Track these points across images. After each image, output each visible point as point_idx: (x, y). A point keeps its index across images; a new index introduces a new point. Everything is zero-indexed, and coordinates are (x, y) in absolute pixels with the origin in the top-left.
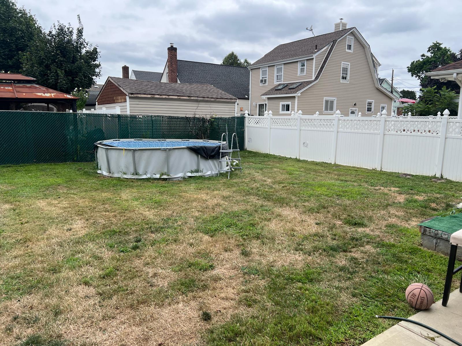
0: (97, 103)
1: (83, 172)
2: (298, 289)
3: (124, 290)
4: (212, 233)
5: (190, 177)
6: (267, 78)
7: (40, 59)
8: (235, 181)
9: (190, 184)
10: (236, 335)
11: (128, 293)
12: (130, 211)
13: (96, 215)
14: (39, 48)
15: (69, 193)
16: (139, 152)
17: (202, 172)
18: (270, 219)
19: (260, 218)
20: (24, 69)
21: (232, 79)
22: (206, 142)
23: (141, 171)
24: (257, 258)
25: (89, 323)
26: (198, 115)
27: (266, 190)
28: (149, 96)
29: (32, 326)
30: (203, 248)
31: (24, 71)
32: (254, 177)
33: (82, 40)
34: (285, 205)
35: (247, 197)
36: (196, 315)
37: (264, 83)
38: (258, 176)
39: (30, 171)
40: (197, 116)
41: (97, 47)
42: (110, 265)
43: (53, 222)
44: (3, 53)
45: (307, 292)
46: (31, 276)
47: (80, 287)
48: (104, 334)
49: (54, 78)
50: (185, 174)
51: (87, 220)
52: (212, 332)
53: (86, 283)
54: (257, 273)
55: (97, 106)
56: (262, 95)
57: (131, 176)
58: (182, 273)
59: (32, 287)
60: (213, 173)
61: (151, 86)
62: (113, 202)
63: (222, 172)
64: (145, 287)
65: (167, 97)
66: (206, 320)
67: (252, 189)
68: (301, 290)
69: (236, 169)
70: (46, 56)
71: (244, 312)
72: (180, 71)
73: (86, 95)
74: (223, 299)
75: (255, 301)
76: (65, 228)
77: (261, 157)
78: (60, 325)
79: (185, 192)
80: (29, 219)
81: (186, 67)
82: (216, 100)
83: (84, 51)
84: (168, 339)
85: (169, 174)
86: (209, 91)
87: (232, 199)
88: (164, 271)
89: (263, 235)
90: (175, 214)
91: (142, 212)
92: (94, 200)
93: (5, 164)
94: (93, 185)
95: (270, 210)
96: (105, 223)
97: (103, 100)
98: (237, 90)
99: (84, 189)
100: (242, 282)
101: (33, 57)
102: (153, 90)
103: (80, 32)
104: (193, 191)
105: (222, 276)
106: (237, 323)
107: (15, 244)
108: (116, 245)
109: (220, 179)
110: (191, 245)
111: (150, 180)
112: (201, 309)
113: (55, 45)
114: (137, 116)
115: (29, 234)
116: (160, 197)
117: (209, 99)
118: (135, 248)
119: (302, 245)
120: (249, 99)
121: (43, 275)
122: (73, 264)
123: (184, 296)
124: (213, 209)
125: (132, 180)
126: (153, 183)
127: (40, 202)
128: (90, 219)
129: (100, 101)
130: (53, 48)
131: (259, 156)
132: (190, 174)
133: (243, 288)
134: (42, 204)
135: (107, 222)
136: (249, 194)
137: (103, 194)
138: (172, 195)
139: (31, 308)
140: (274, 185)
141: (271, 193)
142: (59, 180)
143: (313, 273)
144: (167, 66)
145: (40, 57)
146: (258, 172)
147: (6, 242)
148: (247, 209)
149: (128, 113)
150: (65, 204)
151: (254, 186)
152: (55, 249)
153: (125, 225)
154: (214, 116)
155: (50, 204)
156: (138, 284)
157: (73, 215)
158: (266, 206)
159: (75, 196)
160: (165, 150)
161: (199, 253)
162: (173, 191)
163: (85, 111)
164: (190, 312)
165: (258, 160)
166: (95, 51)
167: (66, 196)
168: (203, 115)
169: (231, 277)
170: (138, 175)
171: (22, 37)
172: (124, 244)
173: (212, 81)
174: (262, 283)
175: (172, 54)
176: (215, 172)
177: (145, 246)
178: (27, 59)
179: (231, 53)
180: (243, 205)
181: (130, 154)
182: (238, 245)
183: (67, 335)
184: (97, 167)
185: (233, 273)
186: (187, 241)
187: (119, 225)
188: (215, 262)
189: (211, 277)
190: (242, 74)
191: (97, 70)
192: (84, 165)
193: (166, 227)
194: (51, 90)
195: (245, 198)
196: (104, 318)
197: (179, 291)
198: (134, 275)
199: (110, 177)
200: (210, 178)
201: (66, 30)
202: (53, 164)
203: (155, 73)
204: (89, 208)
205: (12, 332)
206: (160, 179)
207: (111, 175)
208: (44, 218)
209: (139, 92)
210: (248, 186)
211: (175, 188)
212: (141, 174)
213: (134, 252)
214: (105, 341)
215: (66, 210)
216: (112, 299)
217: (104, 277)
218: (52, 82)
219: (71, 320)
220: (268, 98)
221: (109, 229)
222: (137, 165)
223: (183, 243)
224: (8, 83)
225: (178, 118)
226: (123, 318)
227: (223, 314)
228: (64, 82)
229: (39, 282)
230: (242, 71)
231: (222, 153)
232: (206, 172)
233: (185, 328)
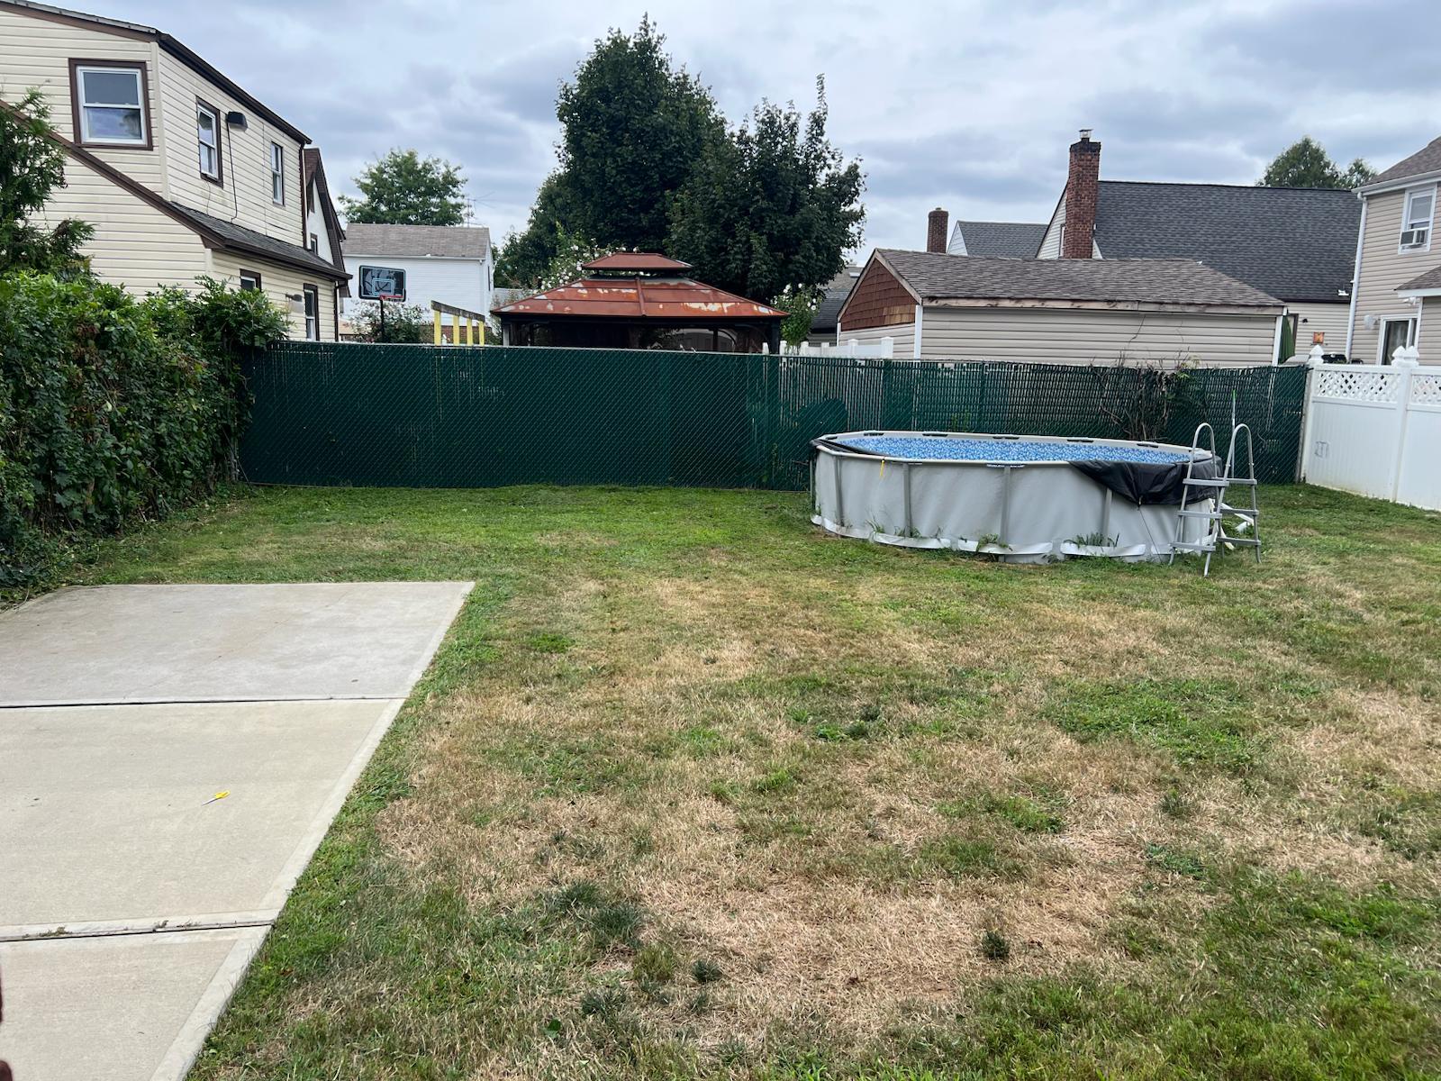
0: (839, 325)
1: (777, 516)
2: (1315, 946)
3: (800, 832)
4: (1085, 732)
5: (1073, 557)
6: (1430, 227)
7: (713, 207)
8: (1224, 584)
9: (1068, 578)
10: (1065, 1015)
11: (810, 840)
12: (869, 636)
13: (780, 633)
14: (712, 178)
15: (731, 570)
16: (924, 471)
17: (1116, 546)
18: (1307, 720)
19: (1267, 713)
20: (674, 237)
21: (1291, 235)
22: (1149, 448)
23: (924, 527)
24: (1212, 829)
25: (703, 888)
26: (1135, 361)
27: (1331, 625)
28: (982, 303)
29: (587, 864)
30: (1046, 769)
31: (674, 242)
32: (1303, 577)
33: (820, 146)
34: (1383, 684)
35: (1248, 641)
36: (970, 939)
37: (1414, 242)
38: (1318, 575)
39: (657, 506)
40: (1130, 364)
41: (858, 163)
42: (781, 761)
43: (680, 636)
44: (630, 195)
45: (1347, 962)
46: (607, 754)
47: (705, 802)
48: (731, 921)
49: (739, 257)
50: (1056, 546)
51: (758, 643)
52: (1000, 991)
53: (720, 796)
54: (1192, 871)
55: (840, 335)
56: (1400, 289)
57: (898, 538)
58: (965, 825)
59: (604, 778)
60: (1154, 551)
61: (995, 273)
62: (832, 606)
63: (1186, 551)
64: (855, 836)
65: (1038, 304)
66: (991, 956)
67: (1278, 617)
68: (1325, 952)
69: (1240, 547)
70: (727, 199)
71: (1111, 965)
72: (1105, 218)
73: (813, 304)
74: (1060, 916)
75: (1157, 947)
76: (703, 655)
77: (1356, 511)
78: (643, 874)
79: (1044, 600)
80: (630, 621)
81: (1126, 203)
82: (1205, 312)
83: (822, 178)
84: (877, 975)
85: (1004, 543)
86: (1184, 282)
87: (1192, 641)
88: (914, 808)
89: (1257, 767)
90: (991, 661)
91: (901, 642)
92: (784, 594)
93: (605, 482)
94: (794, 554)
95: (1317, 692)
96: (797, 656)
97: (856, 317)
98: (1309, 271)
99: (770, 561)
100: (1136, 885)
101: (696, 204)
102: (997, 283)
103: (818, 125)
104: (1068, 602)
105: (1076, 856)
106: (1076, 988)
107: (590, 675)
108: (811, 718)
109: (1175, 572)
110: (1012, 753)
111: (948, 556)
112: (987, 924)
113: (752, 168)
114: (940, 365)
115: (624, 659)
116: (965, 608)
117: (1178, 309)
118: (858, 733)
119: (1396, 823)
120: (1349, 302)
121: (632, 758)
122: (701, 745)
123: (950, 881)
124: (1115, 662)
125: (896, 551)
126: (953, 564)
127: (662, 586)
128: (764, 641)
129: (848, 319)
130: (745, 174)
131: (1347, 509)
132: (1072, 549)
133: (1133, 901)
134: (665, 588)
135: (803, 655)
136: (1261, 630)
137: (811, 580)
138: (1000, 605)
139: (594, 824)
140: (1369, 611)
141: (1344, 639)
142: (716, 535)
143: (1395, 912)
144: (1064, 204)
145: (714, 201)
146: (1325, 563)
147: (573, 669)
148: (1231, 677)
149: (916, 355)
150: (716, 595)
151: (1288, 607)
152: (670, 703)
153: (846, 670)
154: (1191, 365)
155: (682, 592)
156: (838, 825)
157: (726, 626)
158: (1308, 678)
159: (743, 579)
160: (999, 469)
161: (1028, 780)
162: (1004, 595)
163: (806, 350)
164: (954, 926)
165: (1340, 519)
166: (853, 174)
167: (722, 576)
168: (1150, 362)
169: (1105, 863)
170: (916, 537)
171: (679, 150)
172: (833, 719)
173: (1212, 244)
174: (1199, 902)
175: (1081, 163)
176: (1159, 549)
177: (885, 733)
178: (683, 211)
179: (1299, 141)
180: (1222, 664)
181: (899, 475)
182: (1157, 781)
183: (653, 901)
184: (812, 508)
185: (1112, 854)
186: (1002, 742)
187: (831, 666)
188: (1072, 814)
189: (1042, 853)
190: (1334, 216)
191: (853, 229)
192: (783, 499)
193: (954, 693)
194: (723, 294)
195: (1238, 643)
196: (739, 885)
197: (942, 865)
198: (833, 800)
199: (843, 537)
200: (1140, 567)
201: (783, 122)
202: (710, 490)
203: (1025, 226)
204: (769, 613)
205: (546, 865)
206: (976, 555)
207: (843, 531)
208: (662, 624)
209: (953, 294)
210: (1266, 605)
211: (1016, 585)
212: (923, 534)
213: (852, 744)
214: (729, 935)
215: (714, 611)
216: (767, 846)
217: (762, 791)
218: (736, 267)
219: (668, 870)
220: (1424, 298)
221: (803, 673)
222: (913, 509)
223: (990, 745)
224: (631, 277)
225: (1063, 370)
226: (782, 895)
227: (1048, 954)
228: (764, 267)
229: (620, 771)
230: (1334, 206)
231: (1192, 487)
232: (1128, 548)
233: (930, 961)
